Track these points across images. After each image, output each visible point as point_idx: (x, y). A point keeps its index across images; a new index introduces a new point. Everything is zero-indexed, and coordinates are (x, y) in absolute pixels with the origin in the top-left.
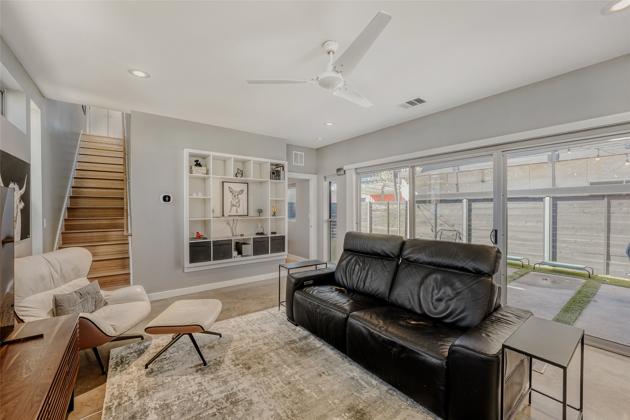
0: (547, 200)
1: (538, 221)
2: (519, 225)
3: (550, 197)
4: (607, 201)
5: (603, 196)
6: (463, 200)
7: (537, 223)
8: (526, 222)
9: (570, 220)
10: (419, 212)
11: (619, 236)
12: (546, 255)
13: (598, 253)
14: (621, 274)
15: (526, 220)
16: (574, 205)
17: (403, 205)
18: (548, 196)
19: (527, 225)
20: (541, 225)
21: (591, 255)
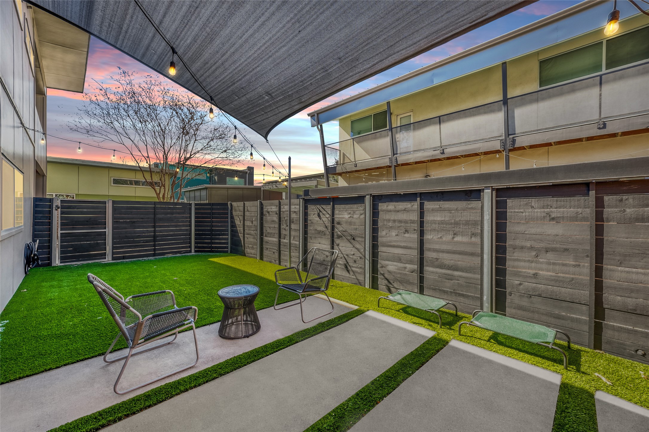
0: (487, 195)
1: (473, 234)
2: (444, 239)
3: (493, 190)
4: (596, 195)
5: (587, 185)
6: (366, 196)
7: (471, 237)
8: (454, 234)
9: (526, 233)
10: (314, 216)
11: (620, 268)
12: (485, 298)
13: (577, 301)
14: (625, 349)
15: (455, 232)
16: (533, 204)
17: (295, 206)
18: (487, 188)
19: (455, 239)
20: (477, 240)
21: (564, 304)
